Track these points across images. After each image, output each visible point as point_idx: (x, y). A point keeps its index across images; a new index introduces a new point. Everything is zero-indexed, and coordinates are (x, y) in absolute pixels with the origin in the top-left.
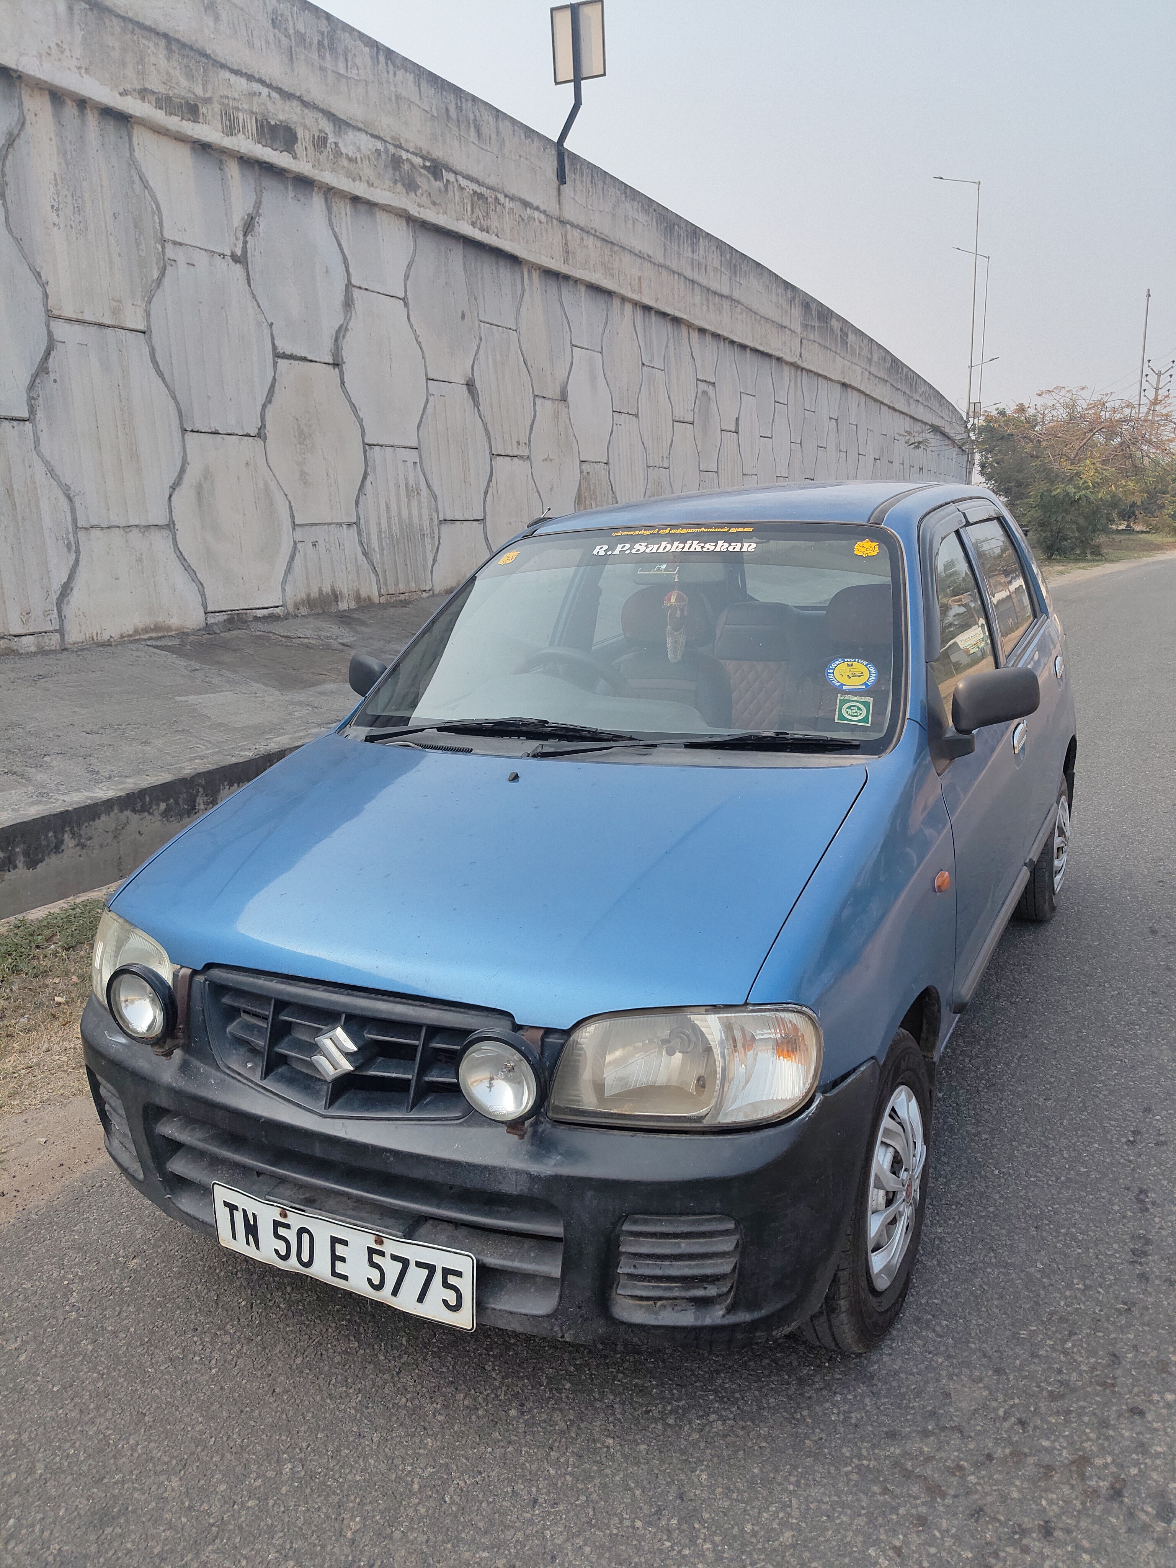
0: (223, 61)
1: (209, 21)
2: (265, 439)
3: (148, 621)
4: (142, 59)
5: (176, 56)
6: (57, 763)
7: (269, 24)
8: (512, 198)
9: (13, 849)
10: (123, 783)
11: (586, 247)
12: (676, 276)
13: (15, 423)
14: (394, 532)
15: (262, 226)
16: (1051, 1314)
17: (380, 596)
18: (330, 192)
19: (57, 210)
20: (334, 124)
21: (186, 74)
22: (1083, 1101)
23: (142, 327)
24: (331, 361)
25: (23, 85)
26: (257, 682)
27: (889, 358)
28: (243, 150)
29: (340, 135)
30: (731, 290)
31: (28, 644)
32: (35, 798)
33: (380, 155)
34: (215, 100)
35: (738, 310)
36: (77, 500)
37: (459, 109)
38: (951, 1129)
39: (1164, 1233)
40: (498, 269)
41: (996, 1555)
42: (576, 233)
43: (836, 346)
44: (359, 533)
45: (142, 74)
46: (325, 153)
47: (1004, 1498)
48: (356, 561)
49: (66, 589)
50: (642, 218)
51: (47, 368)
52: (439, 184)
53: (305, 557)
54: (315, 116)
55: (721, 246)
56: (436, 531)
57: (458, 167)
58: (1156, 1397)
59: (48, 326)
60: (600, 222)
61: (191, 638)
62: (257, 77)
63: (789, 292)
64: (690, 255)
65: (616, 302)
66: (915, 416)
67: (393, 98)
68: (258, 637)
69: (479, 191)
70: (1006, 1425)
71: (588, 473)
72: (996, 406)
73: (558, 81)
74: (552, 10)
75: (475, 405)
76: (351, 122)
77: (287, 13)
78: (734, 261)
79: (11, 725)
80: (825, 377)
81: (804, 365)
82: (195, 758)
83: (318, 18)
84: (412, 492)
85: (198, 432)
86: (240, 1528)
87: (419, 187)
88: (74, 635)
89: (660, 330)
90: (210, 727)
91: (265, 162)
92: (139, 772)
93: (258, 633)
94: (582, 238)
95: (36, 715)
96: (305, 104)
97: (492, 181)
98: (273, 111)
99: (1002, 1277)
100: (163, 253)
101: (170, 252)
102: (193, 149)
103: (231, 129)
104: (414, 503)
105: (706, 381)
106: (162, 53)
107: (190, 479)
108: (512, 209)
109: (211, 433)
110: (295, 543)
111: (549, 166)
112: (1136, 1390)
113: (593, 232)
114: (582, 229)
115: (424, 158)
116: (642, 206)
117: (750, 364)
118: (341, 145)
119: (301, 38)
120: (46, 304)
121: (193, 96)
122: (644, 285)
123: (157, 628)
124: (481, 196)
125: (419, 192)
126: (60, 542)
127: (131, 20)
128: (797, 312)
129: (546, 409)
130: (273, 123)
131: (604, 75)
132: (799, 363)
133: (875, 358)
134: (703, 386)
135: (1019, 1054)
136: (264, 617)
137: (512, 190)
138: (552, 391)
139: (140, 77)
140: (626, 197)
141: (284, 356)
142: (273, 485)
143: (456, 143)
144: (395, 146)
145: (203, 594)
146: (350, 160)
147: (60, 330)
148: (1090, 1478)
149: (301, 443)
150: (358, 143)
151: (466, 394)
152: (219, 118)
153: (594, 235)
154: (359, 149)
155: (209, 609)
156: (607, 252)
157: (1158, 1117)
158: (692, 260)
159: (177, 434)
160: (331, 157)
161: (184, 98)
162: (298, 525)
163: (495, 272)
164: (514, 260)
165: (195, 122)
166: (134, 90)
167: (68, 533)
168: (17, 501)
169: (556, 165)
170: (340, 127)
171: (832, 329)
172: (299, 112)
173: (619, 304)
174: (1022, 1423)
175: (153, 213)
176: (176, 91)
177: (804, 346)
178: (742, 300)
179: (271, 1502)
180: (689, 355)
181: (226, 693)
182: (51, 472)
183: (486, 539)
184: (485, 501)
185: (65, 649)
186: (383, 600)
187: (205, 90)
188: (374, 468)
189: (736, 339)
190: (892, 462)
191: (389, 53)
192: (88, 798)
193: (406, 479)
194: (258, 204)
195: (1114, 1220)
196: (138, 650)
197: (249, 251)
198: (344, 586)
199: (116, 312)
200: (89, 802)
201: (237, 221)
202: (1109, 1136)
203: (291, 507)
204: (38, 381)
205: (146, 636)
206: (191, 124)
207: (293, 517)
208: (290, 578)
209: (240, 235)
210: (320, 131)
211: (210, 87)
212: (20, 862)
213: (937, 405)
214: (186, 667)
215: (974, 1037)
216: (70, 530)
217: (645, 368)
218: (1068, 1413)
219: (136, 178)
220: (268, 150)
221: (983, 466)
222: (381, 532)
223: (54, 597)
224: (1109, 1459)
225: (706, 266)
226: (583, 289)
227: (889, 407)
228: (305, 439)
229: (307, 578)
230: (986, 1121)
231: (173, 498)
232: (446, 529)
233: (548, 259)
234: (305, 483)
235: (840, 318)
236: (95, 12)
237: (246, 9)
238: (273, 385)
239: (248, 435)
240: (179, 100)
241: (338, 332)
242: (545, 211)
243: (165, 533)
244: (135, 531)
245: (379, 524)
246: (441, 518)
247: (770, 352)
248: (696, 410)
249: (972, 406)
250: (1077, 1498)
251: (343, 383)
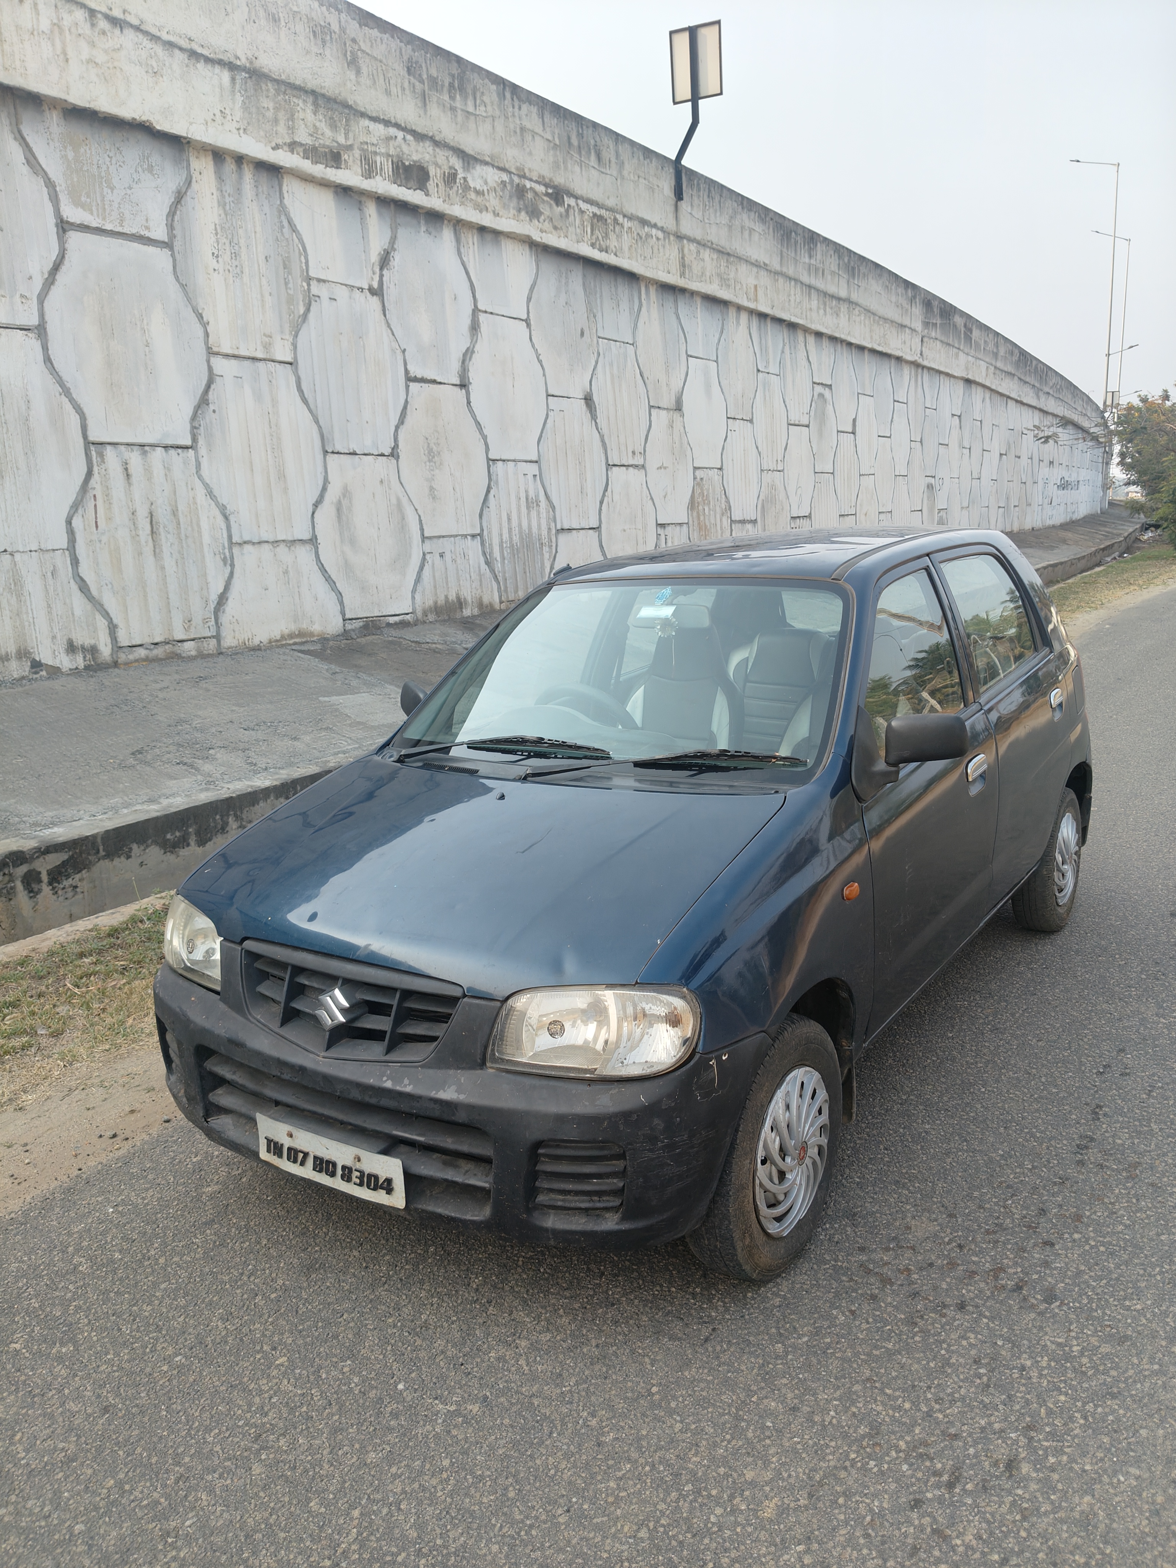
0: (363, 110)
1: (352, 75)
2: (397, 458)
3: (293, 627)
4: (293, 115)
5: (322, 110)
6: (221, 755)
7: (404, 72)
8: (631, 218)
9: (187, 829)
10: (277, 773)
11: (703, 260)
12: (793, 283)
13: (180, 451)
14: (514, 542)
15: (397, 260)
16: (1001, 1183)
17: (501, 602)
18: (458, 224)
19: (217, 257)
20: (463, 160)
21: (331, 126)
22: (1070, 1043)
23: (289, 359)
24: (458, 383)
25: (191, 149)
26: (391, 684)
27: (1016, 351)
28: (380, 191)
29: (468, 170)
30: (849, 293)
31: (189, 648)
32: (204, 786)
33: (505, 186)
34: (356, 147)
35: (856, 312)
36: (232, 519)
37: (580, 136)
38: (953, 1060)
39: (1107, 1134)
40: (616, 287)
41: (922, 1317)
42: (693, 247)
43: (960, 343)
44: (483, 543)
45: (291, 129)
46: (455, 188)
47: (935, 1288)
48: (480, 570)
49: (222, 599)
50: (758, 227)
51: (207, 400)
52: (561, 209)
53: (433, 564)
54: (446, 154)
55: (839, 249)
56: (554, 540)
57: (579, 191)
58: (1066, 1236)
59: (208, 361)
60: (717, 235)
61: (331, 643)
62: (393, 121)
63: (909, 291)
64: (807, 260)
65: (732, 312)
66: (1045, 409)
67: (518, 131)
68: (391, 642)
69: (598, 213)
70: (948, 1247)
71: (702, 479)
72: (1137, 394)
73: (677, 100)
74: (671, 33)
75: (592, 418)
76: (478, 157)
77: (421, 60)
78: (852, 264)
79: (180, 722)
80: (947, 375)
81: (926, 363)
82: (339, 753)
83: (449, 61)
84: (531, 503)
85: (338, 453)
86: (401, 1280)
87: (542, 213)
88: (229, 641)
89: (776, 338)
90: (350, 725)
91: (400, 201)
92: (291, 764)
93: (390, 639)
94: (698, 252)
95: (200, 713)
96: (437, 143)
97: (611, 202)
98: (407, 152)
99: (969, 1158)
100: (309, 289)
101: (315, 289)
102: (336, 193)
103: (369, 174)
104: (534, 513)
105: (822, 384)
106: (310, 108)
107: (332, 495)
108: (630, 228)
109: (350, 454)
110: (424, 554)
111: (666, 186)
112: (1052, 1231)
113: (709, 244)
114: (699, 243)
115: (546, 186)
116: (759, 216)
117: (868, 367)
118: (469, 180)
119: (434, 82)
120: (206, 342)
121: (336, 144)
122: (760, 292)
123: (301, 634)
124: (600, 218)
125: (542, 218)
126: (218, 556)
127: (283, 82)
128: (917, 311)
129: (661, 418)
130: (407, 163)
131: (721, 94)
132: (920, 361)
133: (1002, 352)
134: (819, 389)
135: (1025, 1007)
136: (396, 624)
137: (630, 209)
138: (668, 401)
139: (290, 132)
140: (743, 208)
141: (416, 380)
142: (405, 501)
143: (577, 169)
144: (519, 176)
145: (341, 603)
146: (478, 193)
147: (219, 364)
148: (1002, 1279)
149: (430, 461)
150: (485, 176)
151: (584, 407)
152: (359, 163)
153: (710, 248)
154: (486, 183)
155: (347, 616)
156: (723, 263)
157: (1129, 1056)
158: (810, 265)
159: (319, 456)
160: (460, 191)
161: (328, 147)
162: (427, 538)
163: (613, 289)
164: (631, 277)
165: (337, 168)
166: (285, 144)
167: (224, 548)
168: (181, 520)
169: (673, 183)
170: (468, 163)
171: (955, 326)
172: (431, 152)
173: (735, 314)
174: (960, 1247)
175: (300, 254)
176: (321, 142)
177: (925, 344)
178: (861, 301)
179: (421, 1267)
180: (805, 359)
181: (364, 694)
182: (210, 493)
183: (601, 546)
184: (600, 509)
185: (221, 653)
186: (503, 606)
187: (346, 138)
188: (497, 482)
189: (853, 341)
190: (1019, 457)
191: (515, 89)
192: (249, 786)
193: (527, 492)
194: (393, 240)
195: (1070, 1125)
196: (284, 654)
197: (385, 283)
198: (468, 593)
199: (267, 347)
200: (250, 790)
201: (374, 257)
202: (1083, 1068)
203: (420, 521)
204: (200, 412)
205: (291, 642)
206: (334, 171)
207: (422, 530)
208: (419, 588)
209: (377, 270)
210: (451, 168)
211: (351, 135)
212: (192, 841)
213: (1070, 396)
214: (327, 670)
215: (990, 994)
216: (226, 545)
217: (760, 374)
218: (997, 1242)
219: (285, 223)
220: (403, 190)
221: (1122, 455)
222: (502, 542)
223: (212, 606)
224: (1019, 1270)
225: (823, 271)
226: (699, 300)
227: (1017, 401)
228: (433, 457)
229: (435, 587)
230: (984, 1054)
231: (315, 515)
232: (562, 538)
233: (665, 274)
234: (433, 498)
235: (963, 314)
236: (254, 79)
237: (384, 61)
238: (405, 408)
239: (382, 455)
240: (324, 150)
241: (465, 355)
242: (663, 227)
243: (308, 547)
244: (282, 546)
245: (501, 535)
246: (559, 527)
247: (889, 351)
248: (812, 413)
249: (1110, 395)
250: (988, 1289)
251: (469, 403)
